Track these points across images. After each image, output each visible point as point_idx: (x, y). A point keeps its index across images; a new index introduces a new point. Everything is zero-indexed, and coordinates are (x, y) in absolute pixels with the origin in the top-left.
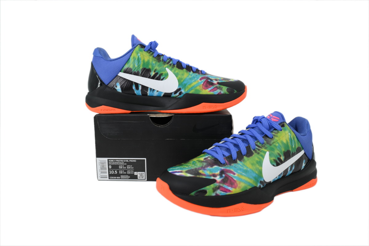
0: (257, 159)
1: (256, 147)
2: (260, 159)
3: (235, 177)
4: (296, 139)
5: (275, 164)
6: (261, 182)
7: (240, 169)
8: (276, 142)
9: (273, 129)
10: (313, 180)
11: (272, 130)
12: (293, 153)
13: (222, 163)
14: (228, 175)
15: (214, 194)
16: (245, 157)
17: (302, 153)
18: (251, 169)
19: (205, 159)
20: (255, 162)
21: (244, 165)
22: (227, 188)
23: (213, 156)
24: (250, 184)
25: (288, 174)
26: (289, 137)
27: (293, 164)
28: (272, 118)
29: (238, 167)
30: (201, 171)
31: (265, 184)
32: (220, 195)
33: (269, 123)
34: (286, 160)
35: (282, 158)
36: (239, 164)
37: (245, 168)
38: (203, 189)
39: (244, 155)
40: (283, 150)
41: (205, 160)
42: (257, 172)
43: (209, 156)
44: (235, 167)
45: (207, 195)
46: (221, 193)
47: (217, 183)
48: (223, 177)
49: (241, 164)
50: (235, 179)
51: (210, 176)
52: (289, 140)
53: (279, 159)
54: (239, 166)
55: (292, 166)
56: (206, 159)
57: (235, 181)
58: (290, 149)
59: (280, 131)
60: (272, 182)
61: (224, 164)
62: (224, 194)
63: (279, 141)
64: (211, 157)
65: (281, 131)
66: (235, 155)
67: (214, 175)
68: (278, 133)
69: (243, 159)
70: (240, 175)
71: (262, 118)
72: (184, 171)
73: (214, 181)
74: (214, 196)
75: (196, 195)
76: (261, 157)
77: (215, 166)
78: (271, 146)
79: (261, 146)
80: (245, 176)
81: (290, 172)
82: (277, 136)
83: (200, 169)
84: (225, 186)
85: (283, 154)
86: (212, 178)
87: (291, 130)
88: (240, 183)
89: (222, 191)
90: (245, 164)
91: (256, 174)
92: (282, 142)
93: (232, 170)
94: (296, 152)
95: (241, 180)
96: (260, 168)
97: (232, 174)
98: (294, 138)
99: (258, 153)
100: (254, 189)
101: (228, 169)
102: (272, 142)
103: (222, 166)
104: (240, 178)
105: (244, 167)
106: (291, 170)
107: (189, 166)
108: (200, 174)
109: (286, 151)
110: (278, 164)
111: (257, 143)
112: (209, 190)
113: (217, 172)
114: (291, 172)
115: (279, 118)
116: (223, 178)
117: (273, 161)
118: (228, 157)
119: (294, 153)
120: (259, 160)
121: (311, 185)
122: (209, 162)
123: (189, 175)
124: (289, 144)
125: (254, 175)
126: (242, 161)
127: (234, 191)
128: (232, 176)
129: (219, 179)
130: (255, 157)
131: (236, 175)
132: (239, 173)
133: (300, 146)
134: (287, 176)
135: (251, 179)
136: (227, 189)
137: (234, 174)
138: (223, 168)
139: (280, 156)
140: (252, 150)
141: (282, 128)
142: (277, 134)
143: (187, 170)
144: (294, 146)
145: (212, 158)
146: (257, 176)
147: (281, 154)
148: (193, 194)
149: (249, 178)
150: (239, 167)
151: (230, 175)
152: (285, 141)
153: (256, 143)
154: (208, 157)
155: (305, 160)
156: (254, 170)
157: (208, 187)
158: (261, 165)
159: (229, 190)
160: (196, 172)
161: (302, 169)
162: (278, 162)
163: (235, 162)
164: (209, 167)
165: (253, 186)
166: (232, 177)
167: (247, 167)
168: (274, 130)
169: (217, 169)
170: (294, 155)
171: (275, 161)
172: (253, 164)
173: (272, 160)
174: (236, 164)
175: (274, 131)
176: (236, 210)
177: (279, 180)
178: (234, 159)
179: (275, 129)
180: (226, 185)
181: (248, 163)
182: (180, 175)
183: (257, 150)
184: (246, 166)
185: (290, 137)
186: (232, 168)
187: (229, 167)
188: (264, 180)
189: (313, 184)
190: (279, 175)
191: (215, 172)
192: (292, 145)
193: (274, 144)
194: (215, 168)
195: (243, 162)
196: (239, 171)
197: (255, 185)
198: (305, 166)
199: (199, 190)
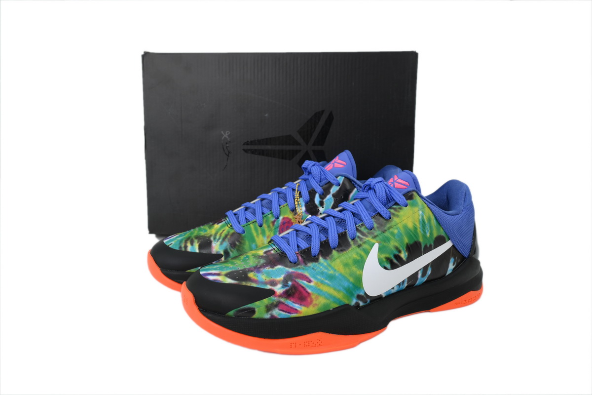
0: (355, 256)
1: (358, 234)
2: (361, 256)
3: (311, 287)
4: (434, 221)
5: (388, 266)
6: (359, 297)
7: (322, 273)
8: (395, 227)
9: (393, 203)
10: (471, 294)
11: (390, 205)
12: (426, 246)
13: (292, 261)
14: (298, 283)
15: (267, 316)
16: (334, 252)
17: (448, 245)
18: (341, 274)
19: (265, 253)
20: (350, 262)
21: (330, 266)
22: (291, 306)
23: (280, 248)
24: (335, 299)
25: (418, 283)
26: (420, 218)
27: (428, 265)
28: (395, 183)
29: (319, 270)
30: (251, 275)
31: (369, 301)
32: (279, 317)
33: (387, 191)
34: (410, 259)
35: (404, 255)
36: (322, 265)
37: (331, 272)
38: (249, 306)
39: (334, 249)
40: (406, 240)
41: (265, 255)
42: (351, 279)
43: (274, 247)
44: (313, 269)
45: (256, 316)
46: (280, 314)
47: (276, 296)
48: (288, 286)
49: (325, 264)
50: (310, 291)
51: (266, 283)
52: (420, 224)
53: (397, 257)
54: (321, 267)
55: (425, 269)
56: (268, 253)
57: (309, 293)
58: (421, 240)
59: (404, 207)
60: (384, 296)
61: (295, 263)
62: (286, 317)
63: (400, 226)
64: (276, 249)
65: (406, 206)
66: (315, 248)
67: (273, 283)
68: (401, 211)
69: (330, 256)
70: (319, 284)
71: (377, 183)
72: (224, 272)
73: (272, 293)
74: (268, 319)
75: (237, 316)
76: (363, 253)
77: (279, 267)
78: (384, 234)
79: (367, 234)
80: (328, 285)
81: (423, 279)
82: (398, 216)
83: (250, 270)
84: (289, 302)
85: (405, 248)
86: (268, 287)
87: (426, 206)
88: (317, 298)
89: (283, 311)
90: (333, 264)
91: (351, 283)
92: (405, 227)
93: (307, 274)
94: (432, 244)
95: (320, 293)
96: (358, 273)
97: (305, 282)
98: (429, 220)
99: (359, 246)
100: (344, 309)
101: (300, 271)
102: (388, 226)
103: (290, 267)
104: (319, 290)
105: (330, 269)
106: (423, 275)
107: (235, 264)
108: (248, 279)
109: (412, 242)
110: (394, 266)
111: (361, 227)
112: (260, 309)
113: (280, 276)
114: (425, 279)
115: (407, 183)
116: (287, 288)
117: (384, 260)
118: (304, 250)
119: (428, 245)
120: (358, 258)
121: (467, 301)
122: (271, 258)
123: (229, 281)
124: (419, 231)
125: (346, 284)
126: (328, 258)
127: (304, 311)
128: (305, 284)
129: (280, 288)
130: (352, 253)
131: (312, 284)
132: (318, 280)
133: (442, 233)
134: (417, 286)
135: (339, 291)
136: (291, 308)
137: (310, 281)
138: (291, 270)
139: (400, 252)
140: (350, 240)
141: (409, 202)
142: (399, 212)
143: (229, 271)
144: (428, 235)
145: (278, 252)
146: (351, 285)
147: (401, 249)
148: (231, 313)
149: (335, 289)
150: (321, 269)
151: (301, 284)
152: (410, 225)
153: (359, 228)
154: (272, 250)
155: (455, 258)
156: (347, 276)
157: (257, 303)
158: (361, 267)
159: (296, 310)
160: (242, 275)
161: (447, 274)
162: (394, 262)
163: (315, 259)
164: (267, 268)
165: (342, 304)
166: (304, 286)
167: (335, 270)
168: (394, 205)
169: (280, 272)
170: (428, 249)
171: (389, 260)
172: (346, 265)
173: (382, 259)
174: (316, 263)
175: (394, 207)
176: (307, 344)
177: (398, 292)
178: (313, 255)
179: (396, 204)
180: (290, 300)
181: (337, 263)
182: (215, 280)
183: (359, 240)
184: (332, 268)
185: (423, 217)
186: (307, 270)
187: (303, 269)
188: (365, 293)
189: (471, 300)
190: (399, 285)
191: (276, 277)
192: (425, 232)
193: (391, 230)
194: (279, 269)
195: (329, 261)
196: (319, 277)
197: (346, 302)
198: (454, 269)
199: (243, 307)
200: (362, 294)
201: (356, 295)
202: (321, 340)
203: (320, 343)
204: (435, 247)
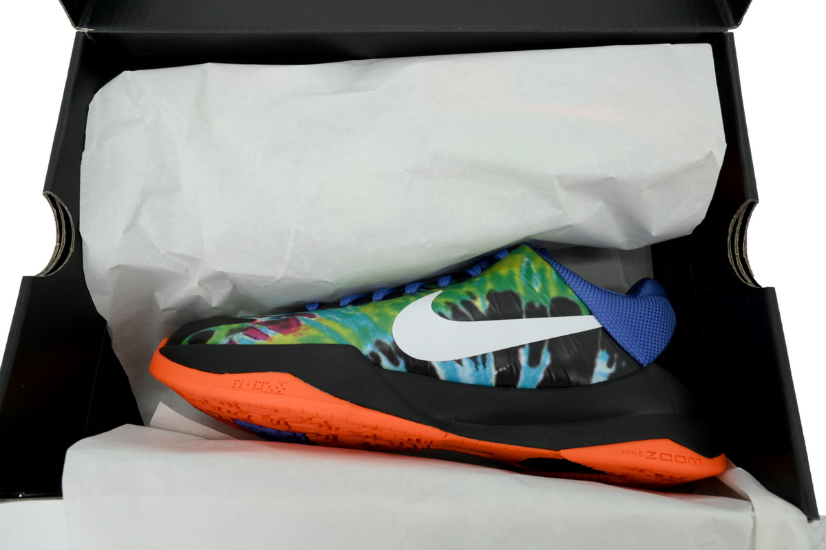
5: (448, 313)
6: (380, 345)
15: (225, 341)
17: (588, 322)
31: (403, 364)
32: (239, 344)
35: (480, 303)
45: (210, 341)
46: (243, 340)
53: (469, 306)
55: (535, 349)
58: (520, 292)
62: (248, 343)
74: (223, 345)
75: (190, 343)
89: (248, 336)
106: (532, 363)
110: (459, 317)
119: (536, 304)
127: (278, 339)
133: (573, 297)
139: (474, 298)
147: (477, 295)
161: (594, 381)
162: (458, 309)
165: (343, 343)
170: (535, 312)
185: (529, 264)
188: (394, 343)
197: (354, 343)
198: (611, 375)
200: (387, 341)
201: (374, 339)
202: (284, 386)
203: (281, 388)
204: (554, 314)
